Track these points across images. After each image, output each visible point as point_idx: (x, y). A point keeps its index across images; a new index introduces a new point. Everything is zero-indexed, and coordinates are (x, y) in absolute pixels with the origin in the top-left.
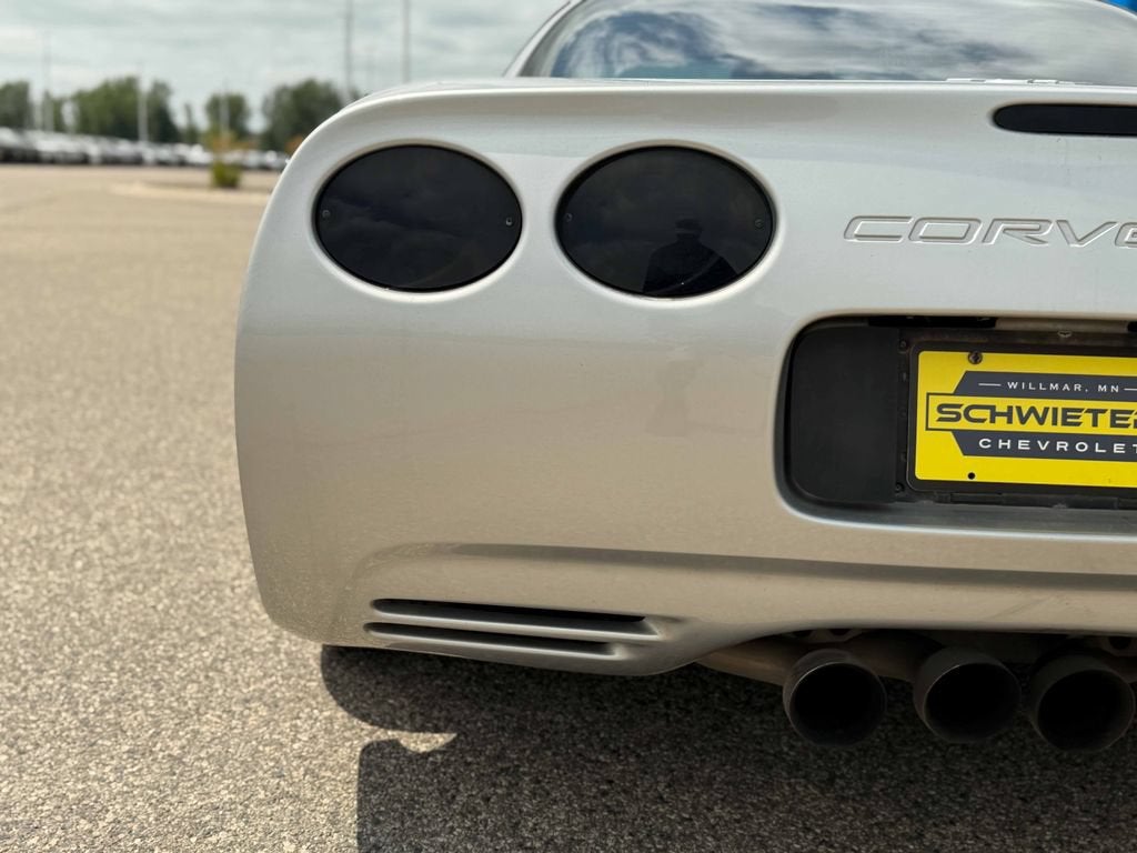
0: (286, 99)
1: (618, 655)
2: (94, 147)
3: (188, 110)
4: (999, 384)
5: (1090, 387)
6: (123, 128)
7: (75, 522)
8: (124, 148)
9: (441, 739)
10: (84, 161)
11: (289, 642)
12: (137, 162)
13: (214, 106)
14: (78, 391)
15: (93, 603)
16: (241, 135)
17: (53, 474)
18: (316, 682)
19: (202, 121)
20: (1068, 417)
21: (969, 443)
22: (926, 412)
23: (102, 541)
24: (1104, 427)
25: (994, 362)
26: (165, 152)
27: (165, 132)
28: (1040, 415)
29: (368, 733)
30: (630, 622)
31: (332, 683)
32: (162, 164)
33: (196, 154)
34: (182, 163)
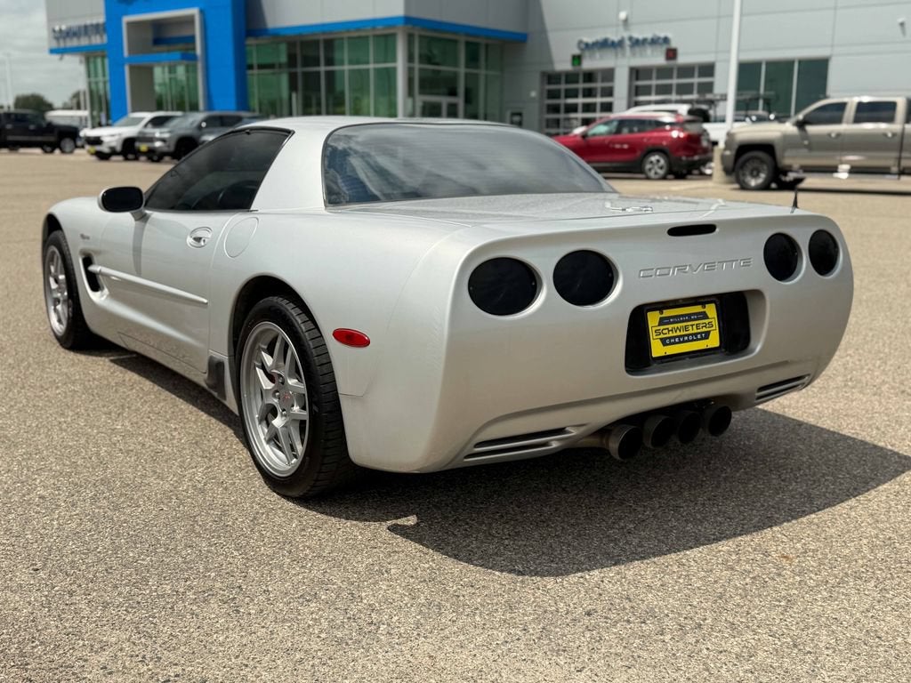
1: (555, 445)
4: (669, 320)
5: (689, 317)
20: (686, 328)
21: (664, 342)
22: (652, 334)
24: (695, 330)
25: (667, 313)
28: (679, 329)
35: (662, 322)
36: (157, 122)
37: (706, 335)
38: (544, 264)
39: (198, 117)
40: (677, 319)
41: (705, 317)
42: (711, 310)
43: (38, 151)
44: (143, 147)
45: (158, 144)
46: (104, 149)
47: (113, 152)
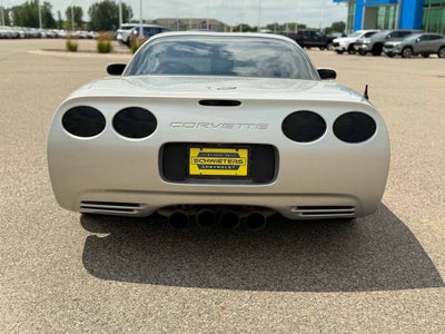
0: (96, 8)
1: (135, 212)
2: (21, 31)
3: (59, 13)
4: (206, 155)
5: (224, 155)
6: (33, 23)
7: (17, 183)
8: (33, 31)
9: (106, 235)
10: (18, 37)
11: (73, 214)
12: (39, 36)
13: (69, 12)
14: (17, 141)
15: (22, 205)
16: (80, 24)
17: (10, 168)
18: (78, 223)
19: (64, 18)
20: (220, 161)
21: (200, 167)
22: (192, 160)
23: (24, 188)
24: (227, 163)
25: (205, 150)
26: (50, 32)
27: (50, 23)
28: (214, 161)
29: (89, 234)
30: (137, 205)
31: (82, 223)
32: (48, 37)
33: (62, 33)
34: (57, 37)
35: (200, 155)
36: (367, 35)
37: (237, 168)
38: (109, 112)
39: (387, 32)
40: (213, 155)
41: (237, 156)
42: (244, 154)
43: (318, 49)
44: (357, 48)
45: (364, 46)
46: (340, 48)
47: (344, 50)
